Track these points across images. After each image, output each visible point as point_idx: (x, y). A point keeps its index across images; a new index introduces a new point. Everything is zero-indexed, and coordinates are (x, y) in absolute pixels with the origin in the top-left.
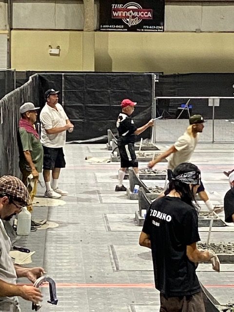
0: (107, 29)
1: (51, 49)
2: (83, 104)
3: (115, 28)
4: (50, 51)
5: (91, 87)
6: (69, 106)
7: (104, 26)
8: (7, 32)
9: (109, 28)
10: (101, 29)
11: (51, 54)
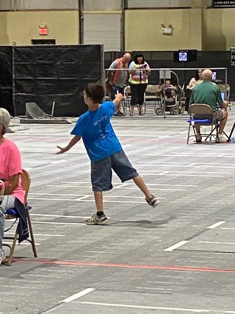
0: (221, 6)
1: (163, 29)
2: (33, 77)
3: (230, 4)
4: (163, 31)
5: (41, 59)
6: (19, 80)
7: (218, 3)
8: (121, 12)
9: (223, 4)
10: (215, 6)
11: (165, 34)
